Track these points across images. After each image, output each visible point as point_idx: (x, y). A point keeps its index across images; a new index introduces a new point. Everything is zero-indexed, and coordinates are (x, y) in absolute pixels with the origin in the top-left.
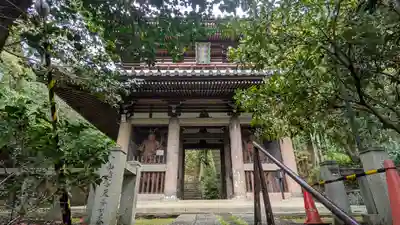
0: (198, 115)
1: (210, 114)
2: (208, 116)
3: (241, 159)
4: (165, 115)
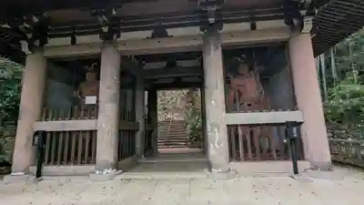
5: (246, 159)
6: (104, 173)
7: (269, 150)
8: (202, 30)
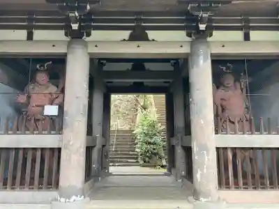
0: (126, 34)
1: (151, 34)
2: (145, 38)
3: (212, 126)
4: (60, 35)
5: (237, 186)
6: (72, 200)
7: (262, 177)
8: (189, 35)
